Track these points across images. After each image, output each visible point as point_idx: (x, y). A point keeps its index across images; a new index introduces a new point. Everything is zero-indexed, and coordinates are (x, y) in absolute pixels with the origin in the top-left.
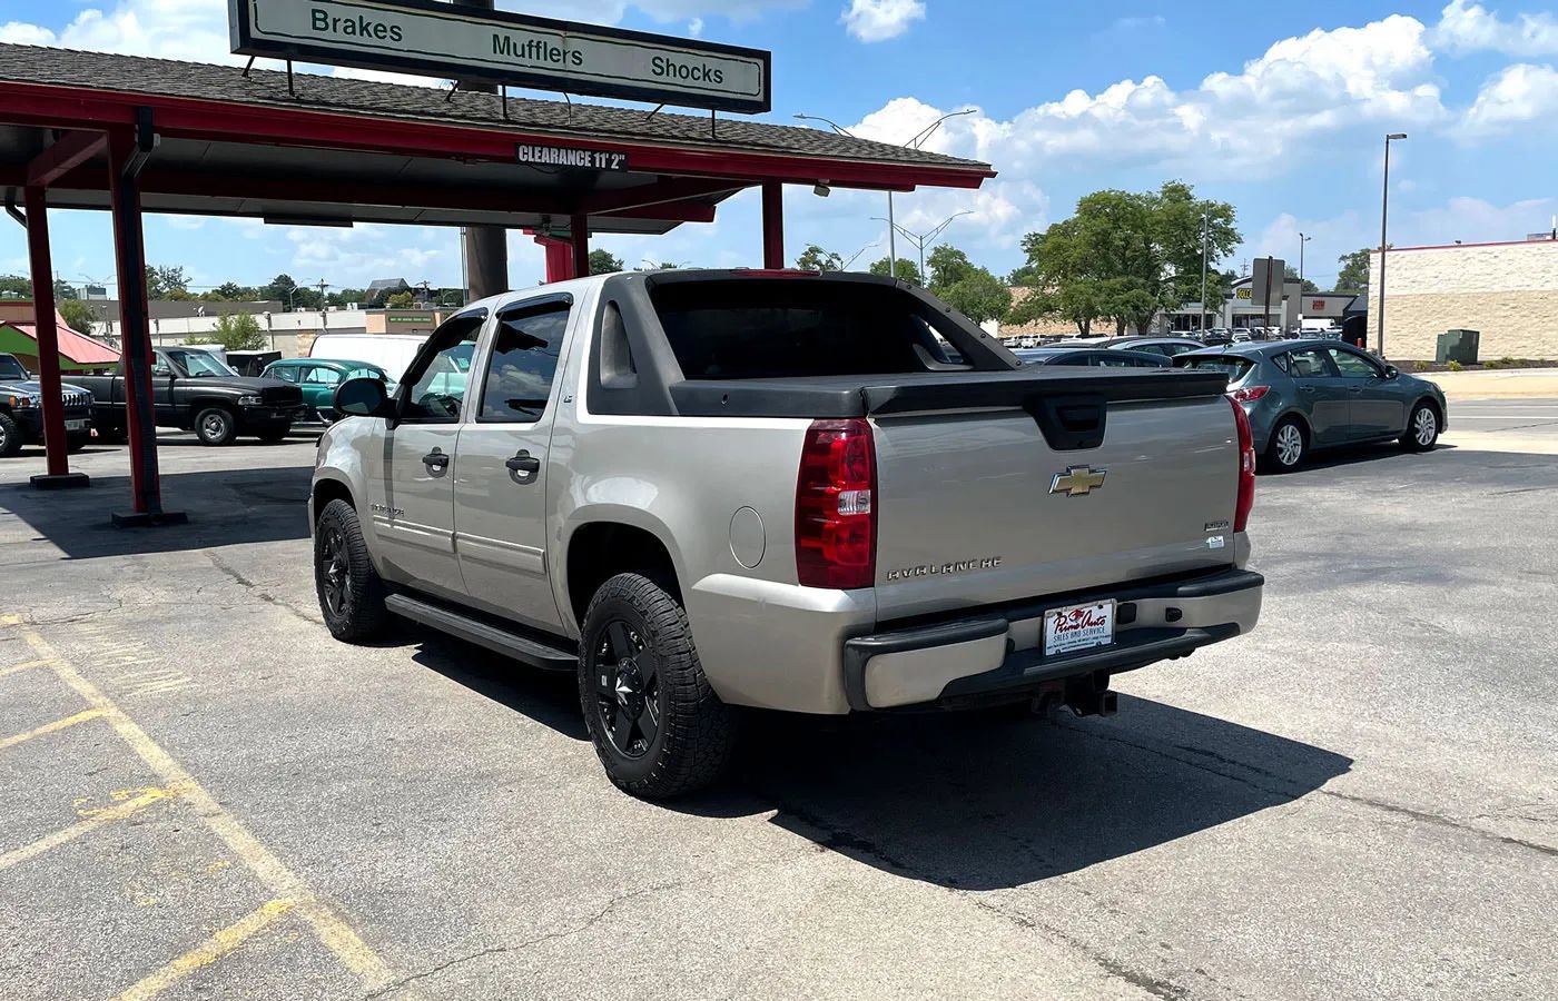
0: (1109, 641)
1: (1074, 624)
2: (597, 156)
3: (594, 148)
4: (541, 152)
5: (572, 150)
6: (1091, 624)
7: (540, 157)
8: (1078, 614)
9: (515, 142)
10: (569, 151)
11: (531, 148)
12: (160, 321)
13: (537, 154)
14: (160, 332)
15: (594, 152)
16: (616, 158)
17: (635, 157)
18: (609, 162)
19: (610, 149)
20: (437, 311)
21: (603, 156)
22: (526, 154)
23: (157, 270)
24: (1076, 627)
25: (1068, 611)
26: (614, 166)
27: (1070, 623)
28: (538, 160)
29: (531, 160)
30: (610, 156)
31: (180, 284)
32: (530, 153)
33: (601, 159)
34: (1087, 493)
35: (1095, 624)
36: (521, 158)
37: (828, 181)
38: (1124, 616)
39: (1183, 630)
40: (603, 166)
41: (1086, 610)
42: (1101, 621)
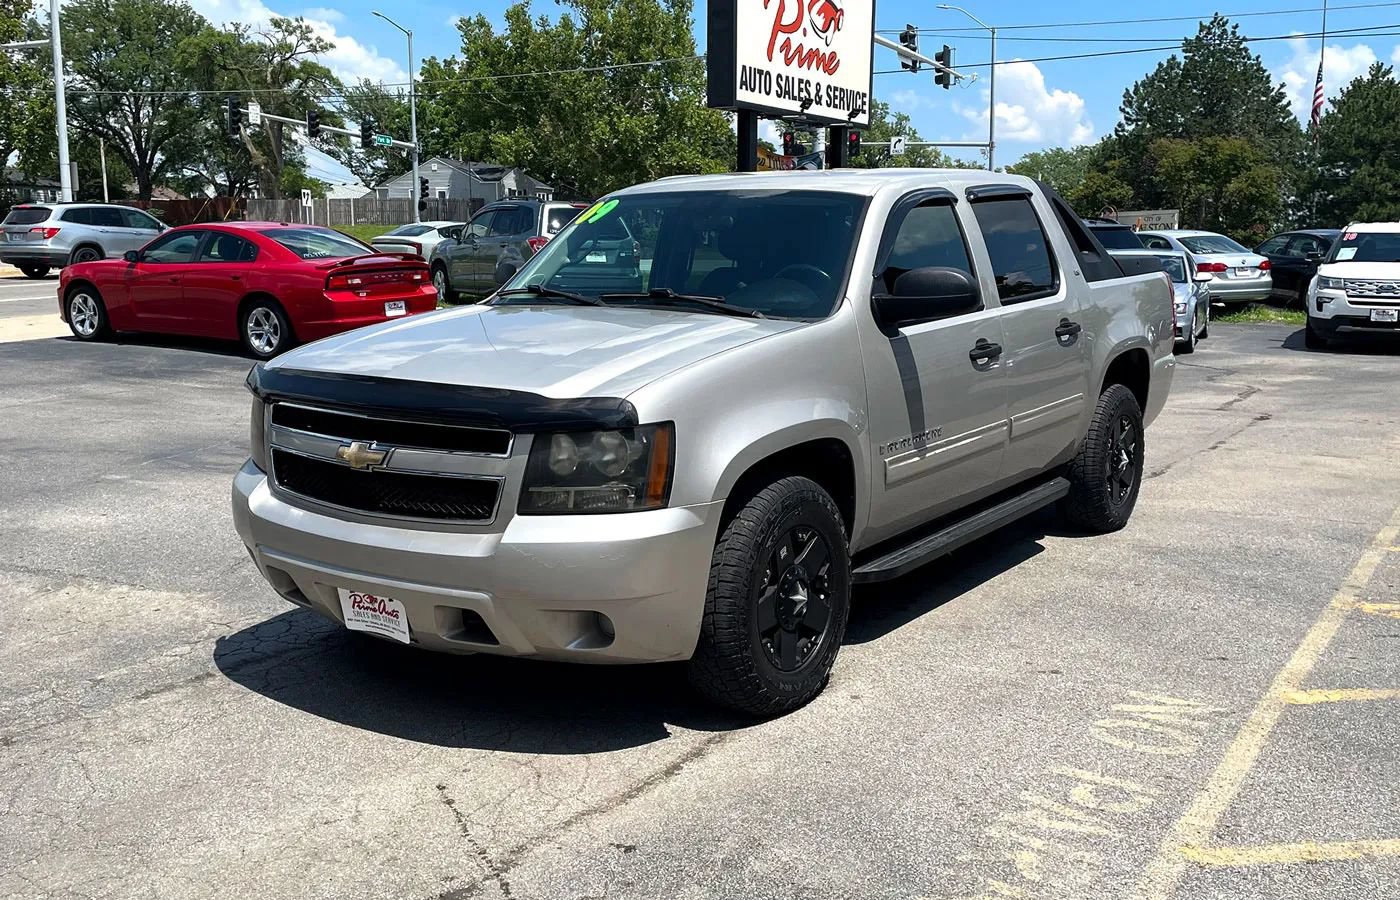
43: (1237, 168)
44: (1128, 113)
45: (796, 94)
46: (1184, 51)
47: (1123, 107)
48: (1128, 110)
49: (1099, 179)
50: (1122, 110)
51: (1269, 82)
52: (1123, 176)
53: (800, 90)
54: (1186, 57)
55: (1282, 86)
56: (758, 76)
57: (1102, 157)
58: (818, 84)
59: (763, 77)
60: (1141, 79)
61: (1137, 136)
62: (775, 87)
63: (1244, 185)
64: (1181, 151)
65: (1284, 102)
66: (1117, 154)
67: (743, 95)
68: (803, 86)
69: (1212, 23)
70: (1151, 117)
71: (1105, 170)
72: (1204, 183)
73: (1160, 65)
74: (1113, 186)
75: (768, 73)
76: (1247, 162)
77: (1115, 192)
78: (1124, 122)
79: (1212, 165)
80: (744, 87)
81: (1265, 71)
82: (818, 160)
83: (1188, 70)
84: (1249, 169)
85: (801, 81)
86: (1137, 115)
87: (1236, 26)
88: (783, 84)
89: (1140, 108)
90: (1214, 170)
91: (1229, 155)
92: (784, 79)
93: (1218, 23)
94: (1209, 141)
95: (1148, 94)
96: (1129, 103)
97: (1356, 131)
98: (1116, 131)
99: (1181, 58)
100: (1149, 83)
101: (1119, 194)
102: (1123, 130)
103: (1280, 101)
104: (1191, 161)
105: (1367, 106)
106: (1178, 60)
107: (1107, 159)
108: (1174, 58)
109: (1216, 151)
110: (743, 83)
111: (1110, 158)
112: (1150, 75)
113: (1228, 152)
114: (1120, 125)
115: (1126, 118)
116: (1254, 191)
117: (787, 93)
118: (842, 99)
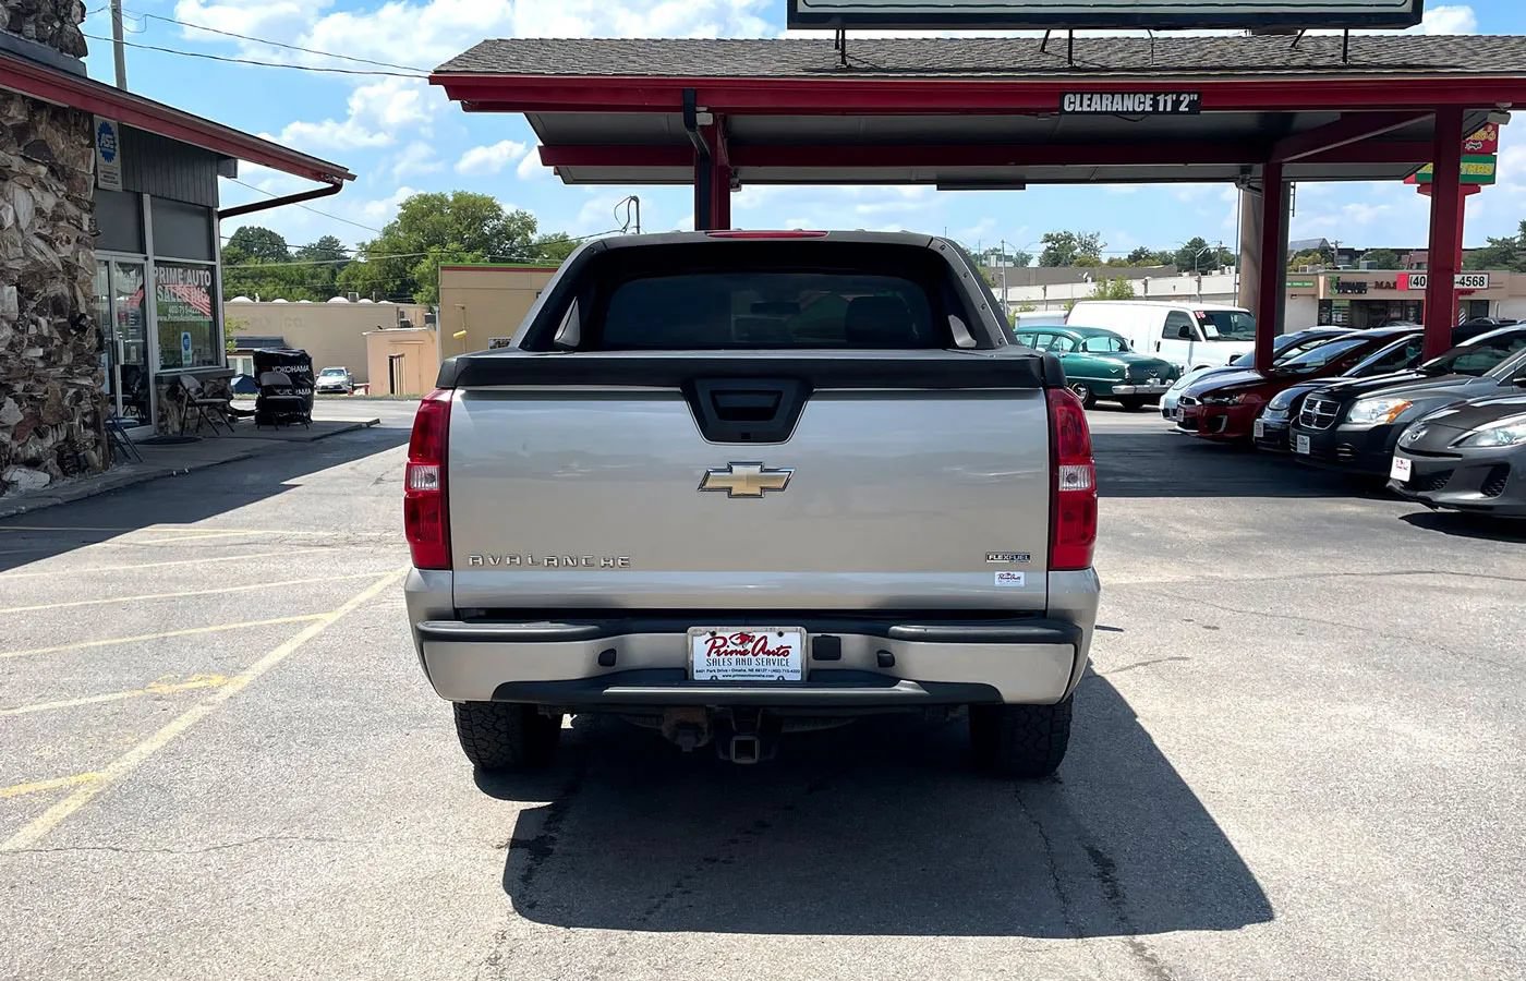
0: (798, 677)
1: (740, 648)
2: (1161, 98)
3: (1156, 90)
4: (1090, 99)
5: (1129, 94)
6: (769, 653)
7: (1089, 106)
8: (745, 638)
9: (1059, 92)
10: (1126, 96)
11: (1078, 96)
12: (1048, 288)
13: (1086, 102)
14: (1047, 298)
15: (1156, 95)
16: (1186, 99)
17: (1210, 95)
18: (1177, 103)
19: (1178, 90)
20: (1322, 274)
21: (1169, 98)
22: (1071, 104)
23: (1076, 237)
24: (745, 653)
25: (726, 632)
26: (1183, 108)
27: (732, 648)
28: (1086, 109)
29: (1078, 109)
30: (1178, 97)
31: (1095, 249)
32: (1078, 103)
33: (1166, 101)
34: (760, 496)
35: (773, 653)
36: (1066, 108)
37: (1510, 105)
38: (823, 650)
39: (895, 681)
40: (1169, 109)
41: (758, 636)
42: (783, 651)
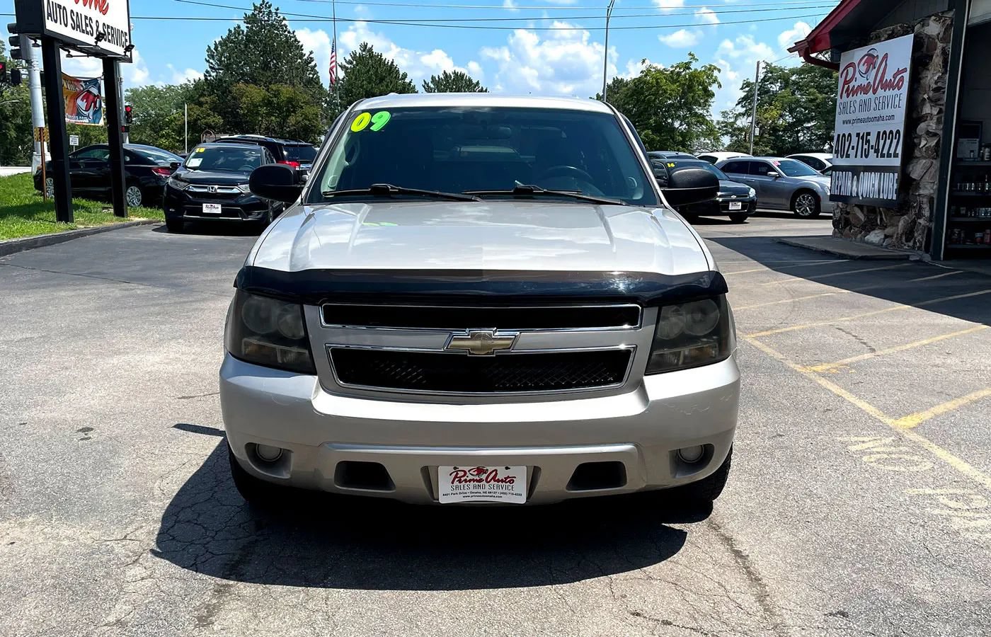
43: (294, 107)
44: (212, 64)
45: (84, 28)
46: (245, 22)
47: (208, 59)
48: (211, 61)
49: (197, 111)
50: (208, 61)
51: (302, 50)
52: (214, 108)
53: (87, 25)
54: (247, 27)
55: (311, 53)
56: (58, 9)
57: (195, 94)
58: (97, 21)
59: (61, 11)
60: (218, 40)
61: (219, 80)
62: (70, 21)
63: (300, 119)
64: (255, 93)
65: (313, 64)
66: (206, 93)
67: (50, 25)
68: (87, 22)
69: (261, 5)
70: (228, 67)
71: (201, 104)
72: (274, 116)
73: (230, 31)
74: (208, 115)
75: (64, 8)
76: (300, 103)
77: (211, 120)
78: (209, 69)
79: (278, 104)
80: (50, 18)
81: (299, 42)
82: (97, 85)
83: (250, 37)
84: (302, 107)
85: (86, 17)
86: (218, 65)
87: (277, 9)
88: (75, 18)
89: (220, 60)
90: (279, 108)
91: (288, 98)
92: (75, 14)
93: (266, 6)
94: (274, 87)
95: (224, 51)
96: (212, 56)
97: (365, 87)
98: (205, 76)
99: (244, 27)
100: (224, 43)
101: (213, 121)
102: (210, 76)
103: (310, 63)
104: (263, 100)
105: (369, 70)
106: (242, 28)
107: (200, 96)
108: (239, 27)
109: (279, 94)
110: (49, 15)
111: (202, 95)
112: (224, 37)
113: (288, 96)
114: (207, 72)
115: (210, 67)
116: (307, 123)
117: (78, 26)
118: (113, 36)
